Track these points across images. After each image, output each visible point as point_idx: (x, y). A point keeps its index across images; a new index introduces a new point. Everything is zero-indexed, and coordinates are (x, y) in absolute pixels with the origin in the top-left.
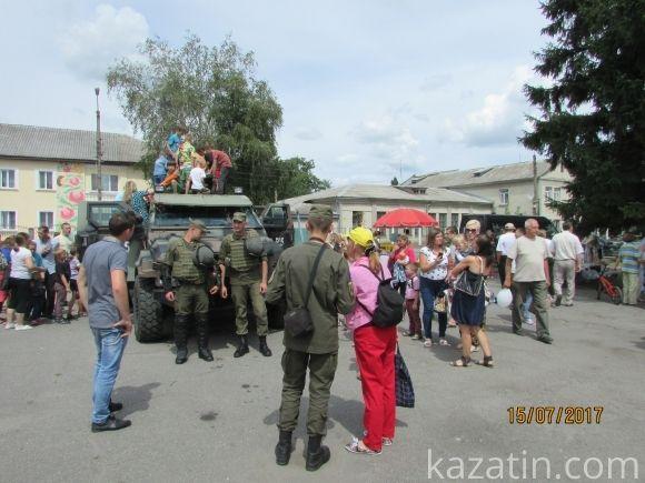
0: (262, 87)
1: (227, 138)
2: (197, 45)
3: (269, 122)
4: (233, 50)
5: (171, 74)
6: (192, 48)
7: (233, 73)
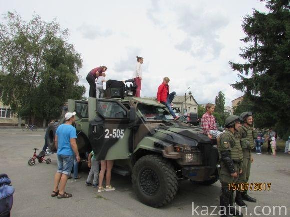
0: (71, 47)
1: (54, 70)
2: (39, 21)
3: (76, 65)
4: (57, 26)
5: (21, 33)
6: (36, 21)
7: (55, 38)
